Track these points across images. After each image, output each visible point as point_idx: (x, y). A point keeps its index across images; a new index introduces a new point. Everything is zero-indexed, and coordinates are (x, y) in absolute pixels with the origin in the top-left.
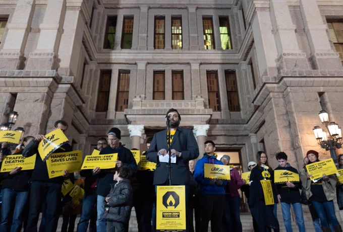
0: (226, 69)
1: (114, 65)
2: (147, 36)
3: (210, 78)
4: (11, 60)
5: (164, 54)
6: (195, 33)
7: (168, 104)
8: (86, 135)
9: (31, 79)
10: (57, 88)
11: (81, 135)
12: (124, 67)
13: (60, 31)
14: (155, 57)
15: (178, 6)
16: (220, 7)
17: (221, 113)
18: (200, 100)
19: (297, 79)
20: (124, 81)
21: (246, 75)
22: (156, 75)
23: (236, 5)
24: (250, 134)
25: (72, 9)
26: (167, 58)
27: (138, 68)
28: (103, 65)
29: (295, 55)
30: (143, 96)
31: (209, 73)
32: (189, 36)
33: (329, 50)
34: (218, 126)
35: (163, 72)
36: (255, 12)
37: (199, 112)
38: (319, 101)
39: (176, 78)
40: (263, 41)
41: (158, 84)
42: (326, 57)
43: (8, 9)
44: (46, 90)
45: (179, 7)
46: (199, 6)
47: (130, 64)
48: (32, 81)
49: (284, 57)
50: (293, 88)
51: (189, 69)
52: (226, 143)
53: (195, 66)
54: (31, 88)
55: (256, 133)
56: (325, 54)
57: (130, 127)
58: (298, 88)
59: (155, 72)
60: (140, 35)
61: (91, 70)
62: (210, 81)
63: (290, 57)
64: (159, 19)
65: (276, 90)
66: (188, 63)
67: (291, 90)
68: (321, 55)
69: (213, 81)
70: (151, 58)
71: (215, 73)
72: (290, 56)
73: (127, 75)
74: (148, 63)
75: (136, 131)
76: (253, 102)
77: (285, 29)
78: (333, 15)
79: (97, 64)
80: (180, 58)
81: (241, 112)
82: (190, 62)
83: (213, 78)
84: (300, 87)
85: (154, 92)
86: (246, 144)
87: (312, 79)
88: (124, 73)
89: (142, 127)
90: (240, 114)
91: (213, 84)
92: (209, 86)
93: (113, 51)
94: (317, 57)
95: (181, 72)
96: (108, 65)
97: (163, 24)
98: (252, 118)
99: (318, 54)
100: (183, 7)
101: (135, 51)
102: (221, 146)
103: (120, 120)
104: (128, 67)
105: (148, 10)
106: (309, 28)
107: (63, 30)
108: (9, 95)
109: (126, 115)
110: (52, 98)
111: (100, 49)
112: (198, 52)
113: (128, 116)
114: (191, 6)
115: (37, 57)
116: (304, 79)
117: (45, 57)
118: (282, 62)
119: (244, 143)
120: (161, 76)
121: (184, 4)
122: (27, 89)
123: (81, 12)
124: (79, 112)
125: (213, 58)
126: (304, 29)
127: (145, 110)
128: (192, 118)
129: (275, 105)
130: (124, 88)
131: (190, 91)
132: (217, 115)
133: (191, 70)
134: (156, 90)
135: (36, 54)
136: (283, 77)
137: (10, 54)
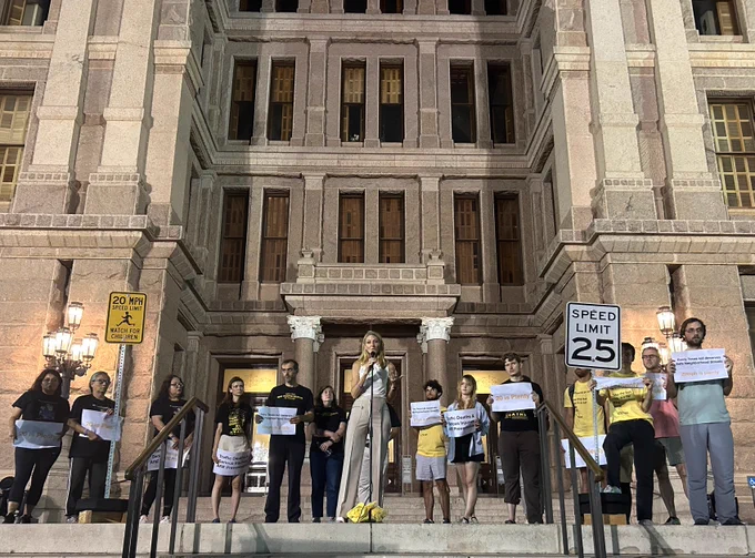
0: (498, 190)
1: (255, 178)
2: (326, 111)
3: (462, 210)
4: (52, 190)
5: (362, 157)
6: (432, 106)
7: (370, 273)
8: (201, 334)
9: (99, 234)
10: (150, 248)
11: (189, 333)
12: (275, 184)
13: (147, 123)
14: (344, 163)
15: (395, 39)
16: (492, 40)
17: (481, 290)
18: (438, 264)
19: (627, 238)
20: (275, 214)
21: (540, 206)
22: (346, 201)
23: (529, 36)
24: (540, 336)
25: (166, 71)
26: (370, 164)
27: (307, 187)
28: (228, 178)
29: (631, 183)
30: (317, 250)
31: (460, 198)
32: (419, 112)
33: (701, 173)
34: (473, 317)
35: (360, 196)
36: (558, 79)
37: (434, 292)
38: (668, 283)
39: (388, 210)
40: (569, 148)
41: (349, 222)
42: (694, 189)
43: (30, 70)
44: (130, 254)
45: (398, 39)
46: (443, 39)
47: (290, 177)
48: (102, 237)
49: (607, 189)
50: (618, 256)
51: (417, 189)
52: (488, 353)
53: (430, 185)
54: (99, 250)
55: (552, 333)
56: (693, 184)
57: (292, 320)
58: (627, 256)
59: (343, 196)
60: (310, 109)
61: (205, 192)
62: (462, 215)
63: (620, 188)
64: (352, 67)
65: (585, 257)
66: (416, 177)
67: (612, 259)
68: (685, 184)
69: (468, 216)
70: (335, 163)
71: (473, 198)
72: (621, 186)
73: (282, 199)
74: (329, 176)
75: (305, 328)
76: (542, 276)
77: (616, 125)
78: (724, 89)
79: (216, 176)
80: (397, 164)
81: (525, 287)
82: (420, 175)
83: (468, 210)
84: (632, 255)
85: (340, 240)
86: (531, 356)
87: (656, 238)
88: (276, 197)
89: (317, 320)
90: (522, 291)
91: (469, 224)
92: (460, 226)
93: (251, 148)
94: (675, 190)
95: (400, 197)
96: (241, 178)
97: (360, 80)
98: (544, 304)
99: (677, 183)
100: (406, 39)
101: (300, 149)
102: (479, 358)
103: (269, 303)
104: (284, 183)
105: (328, 45)
106: (668, 122)
107: (152, 119)
108: (57, 264)
109: (283, 296)
110: (140, 270)
111: (221, 141)
112: (436, 151)
113: (287, 298)
114: (424, 39)
115: (105, 183)
116: (640, 239)
117: (122, 183)
118: (602, 199)
119: (526, 353)
120: (355, 205)
121: (409, 34)
122: (90, 252)
123: (187, 76)
124: (188, 288)
125: (471, 164)
126: (658, 122)
127: (322, 285)
128: (420, 303)
129: (581, 288)
130: (278, 231)
131: (418, 241)
132: (472, 294)
133: (420, 192)
134: (345, 236)
135: (102, 178)
136: (597, 235)
137: (49, 177)
